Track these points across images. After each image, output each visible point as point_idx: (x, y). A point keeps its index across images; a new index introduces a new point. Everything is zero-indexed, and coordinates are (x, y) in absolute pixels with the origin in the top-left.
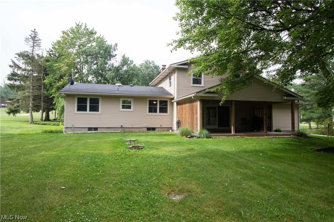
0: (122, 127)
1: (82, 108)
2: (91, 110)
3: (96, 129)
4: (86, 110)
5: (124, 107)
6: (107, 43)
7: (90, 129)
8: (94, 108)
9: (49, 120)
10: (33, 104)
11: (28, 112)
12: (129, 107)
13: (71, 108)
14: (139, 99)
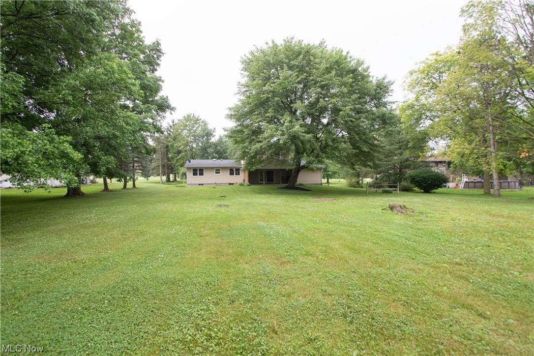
0: (215, 183)
1: (195, 174)
2: (199, 175)
3: (202, 184)
4: (197, 175)
5: (216, 173)
6: (208, 125)
7: (200, 185)
8: (201, 174)
9: (170, 182)
10: (162, 171)
11: (158, 175)
12: (219, 173)
13: (190, 175)
14: (224, 168)
